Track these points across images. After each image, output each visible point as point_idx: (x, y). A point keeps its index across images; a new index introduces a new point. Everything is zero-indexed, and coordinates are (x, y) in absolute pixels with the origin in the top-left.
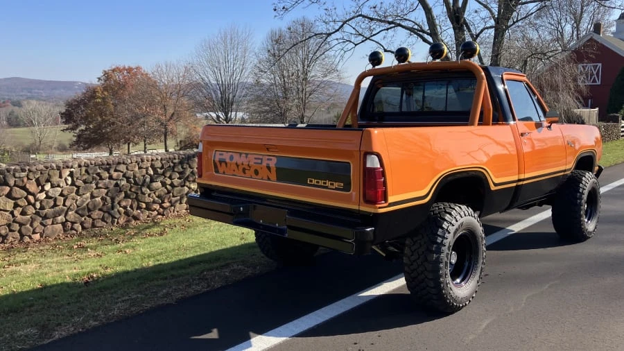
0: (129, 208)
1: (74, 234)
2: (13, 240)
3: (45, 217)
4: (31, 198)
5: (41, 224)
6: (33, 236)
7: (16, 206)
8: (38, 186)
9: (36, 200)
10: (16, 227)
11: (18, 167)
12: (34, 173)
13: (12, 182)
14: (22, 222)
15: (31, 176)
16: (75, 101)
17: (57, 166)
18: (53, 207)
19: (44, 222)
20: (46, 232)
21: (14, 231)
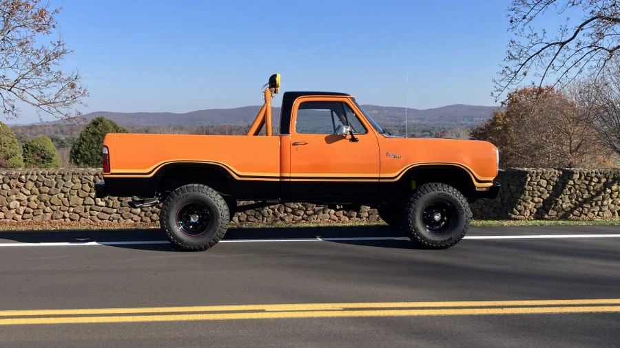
0: (276, 210)
16: (481, 129)
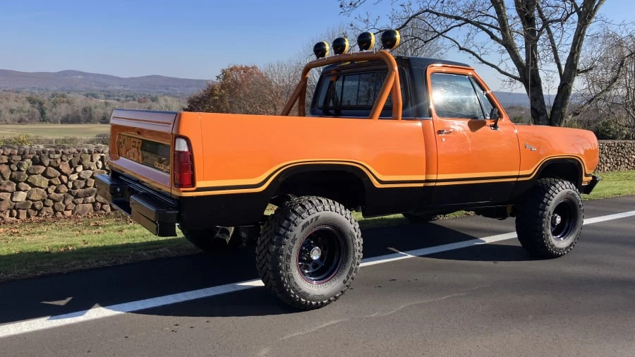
1: (102, 214)
2: (47, 214)
3: (77, 196)
4: (64, 178)
5: (73, 202)
6: (65, 212)
7: (50, 184)
8: (71, 168)
9: (69, 180)
10: (50, 203)
11: (53, 150)
12: (67, 155)
13: (47, 162)
14: (55, 198)
15: (64, 158)
16: (197, 98)
17: (88, 151)
18: (84, 188)
19: (75, 201)
20: (77, 209)
21: (48, 206)
